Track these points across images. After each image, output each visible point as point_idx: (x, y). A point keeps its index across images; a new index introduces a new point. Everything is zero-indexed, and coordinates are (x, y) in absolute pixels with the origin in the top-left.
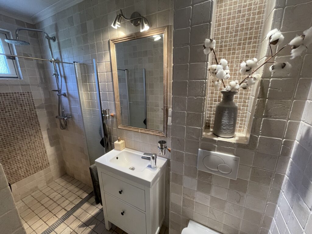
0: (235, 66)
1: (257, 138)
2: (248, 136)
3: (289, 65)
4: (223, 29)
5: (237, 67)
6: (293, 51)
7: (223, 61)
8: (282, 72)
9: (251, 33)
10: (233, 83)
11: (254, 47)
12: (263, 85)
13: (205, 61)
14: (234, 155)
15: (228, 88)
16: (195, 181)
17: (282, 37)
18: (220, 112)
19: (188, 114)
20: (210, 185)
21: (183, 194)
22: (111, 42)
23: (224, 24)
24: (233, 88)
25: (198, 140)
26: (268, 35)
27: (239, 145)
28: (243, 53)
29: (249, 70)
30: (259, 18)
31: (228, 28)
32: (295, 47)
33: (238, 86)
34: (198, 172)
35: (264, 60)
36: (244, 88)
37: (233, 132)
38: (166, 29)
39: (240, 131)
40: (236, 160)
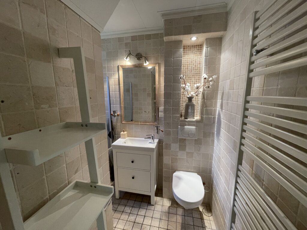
0: (192, 85)
1: (203, 117)
2: (200, 118)
3: (210, 87)
4: (186, 68)
5: (193, 85)
6: (211, 82)
7: (188, 84)
8: (208, 89)
9: (197, 72)
10: (192, 93)
11: (199, 77)
12: (203, 94)
13: (179, 83)
14: (195, 126)
15: (190, 95)
16: (177, 145)
17: (207, 77)
18: (187, 107)
19: (173, 109)
20: (185, 146)
21: (171, 155)
22: (120, 67)
23: (186, 66)
24: (192, 95)
25: (178, 121)
26: (203, 76)
27: (197, 121)
28: (195, 80)
29: (197, 88)
30: (200, 66)
31: (188, 68)
32: (211, 81)
33: (194, 95)
34: (179, 140)
35: (203, 84)
36: (197, 95)
37: (194, 116)
38: (157, 64)
39: (196, 116)
40: (196, 129)
